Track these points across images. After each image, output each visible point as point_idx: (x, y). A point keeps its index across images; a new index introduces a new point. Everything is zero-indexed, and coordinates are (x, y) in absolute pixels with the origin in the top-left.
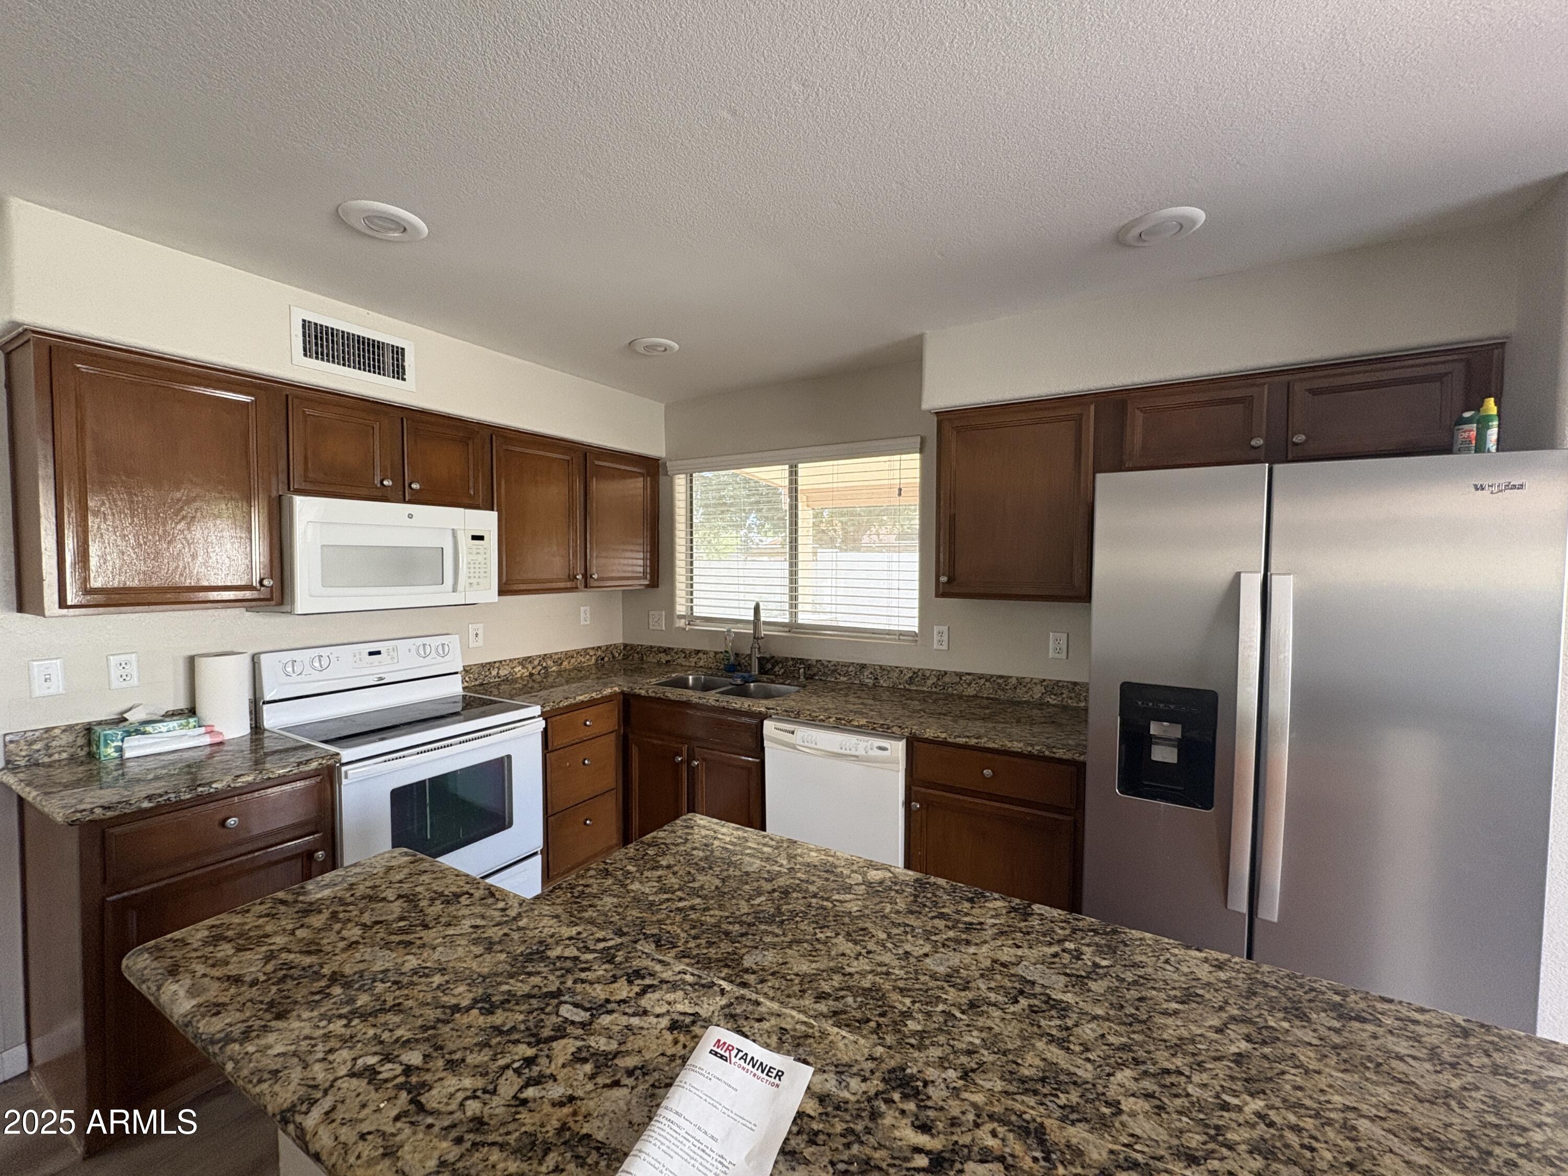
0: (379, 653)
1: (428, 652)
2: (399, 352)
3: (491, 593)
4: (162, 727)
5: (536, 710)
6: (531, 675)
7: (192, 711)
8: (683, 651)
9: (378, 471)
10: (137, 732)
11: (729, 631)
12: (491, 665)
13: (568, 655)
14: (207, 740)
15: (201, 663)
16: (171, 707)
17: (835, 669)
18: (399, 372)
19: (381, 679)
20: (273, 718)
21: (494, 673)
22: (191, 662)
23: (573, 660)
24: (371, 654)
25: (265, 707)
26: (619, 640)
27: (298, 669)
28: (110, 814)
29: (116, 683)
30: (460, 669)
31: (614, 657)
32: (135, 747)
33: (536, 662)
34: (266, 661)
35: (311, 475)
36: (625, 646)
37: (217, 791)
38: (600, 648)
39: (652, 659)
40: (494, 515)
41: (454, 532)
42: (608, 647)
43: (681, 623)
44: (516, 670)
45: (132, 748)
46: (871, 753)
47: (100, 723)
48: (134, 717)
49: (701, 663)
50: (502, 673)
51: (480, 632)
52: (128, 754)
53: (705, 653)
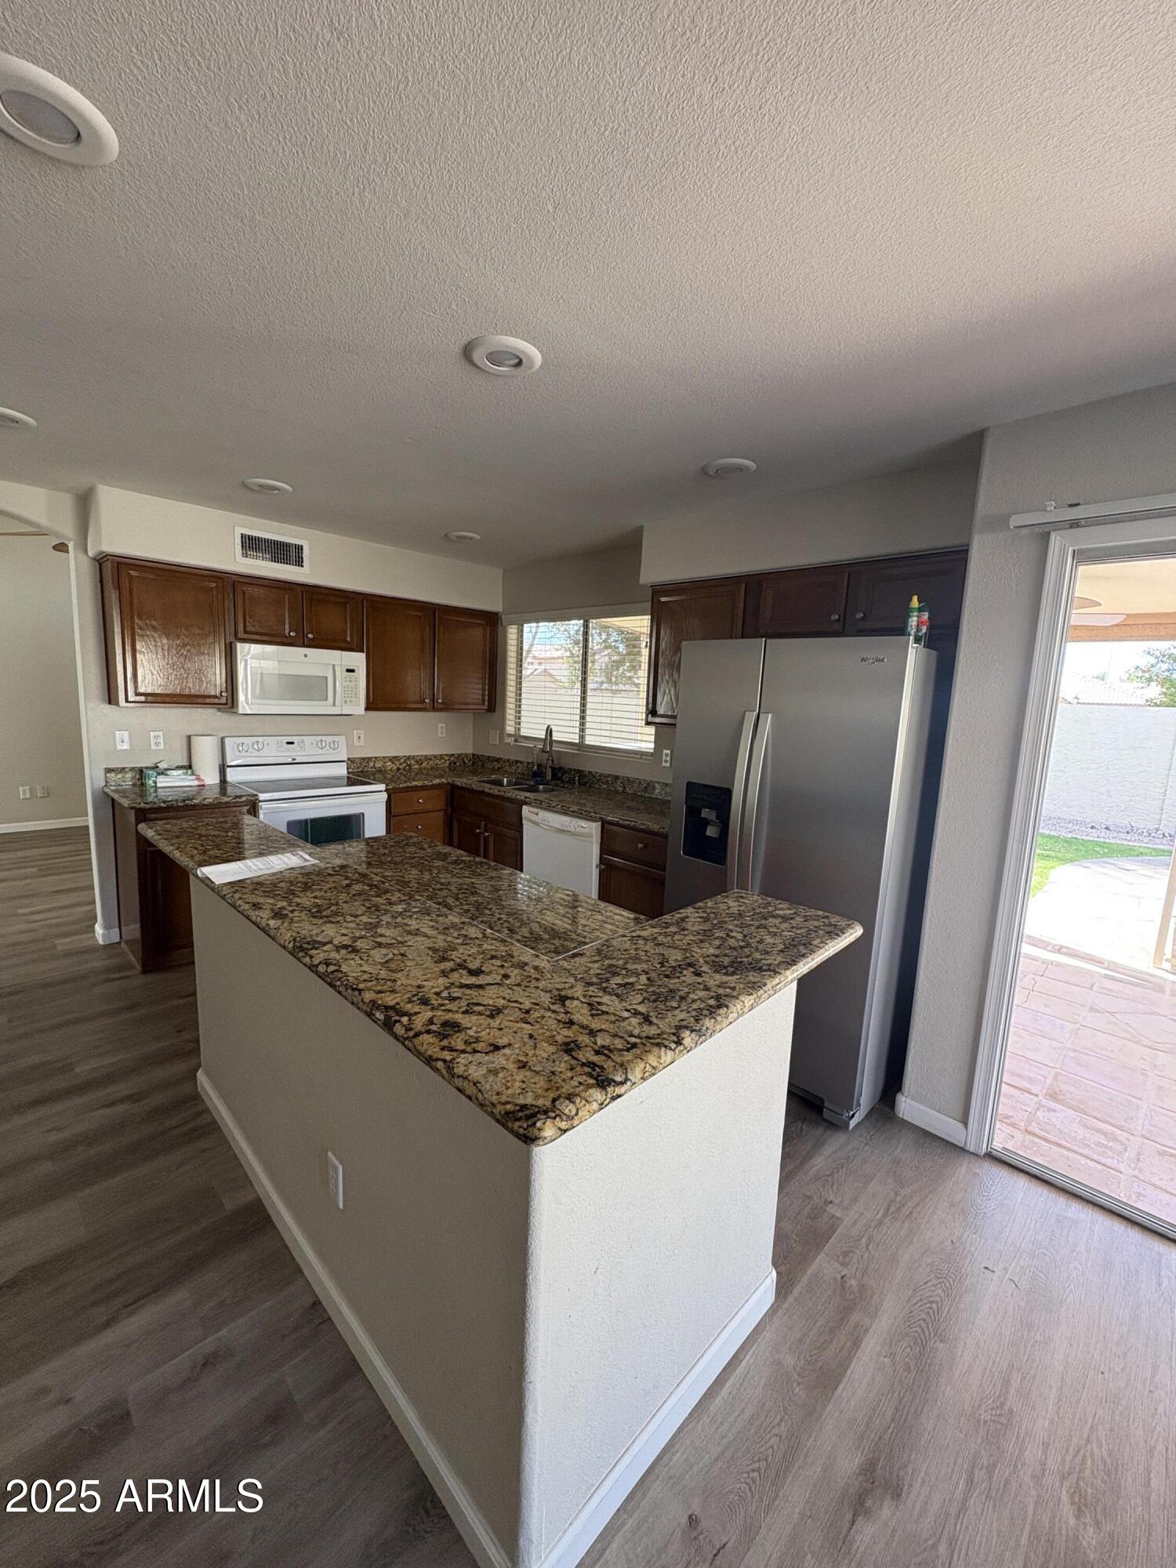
0: (292, 743)
1: (324, 745)
2: (300, 548)
3: (359, 708)
4: (174, 773)
5: (382, 787)
6: (398, 769)
7: (190, 767)
8: (508, 761)
9: (287, 626)
10: (163, 774)
11: (535, 747)
12: (369, 759)
13: (427, 758)
14: (196, 783)
15: (193, 739)
16: (180, 764)
17: (601, 778)
18: (299, 562)
19: (294, 759)
20: (232, 776)
21: (371, 764)
22: (189, 737)
23: (431, 762)
24: (288, 743)
25: (228, 770)
26: (470, 751)
27: (245, 748)
28: (147, 806)
29: (153, 747)
30: (346, 759)
31: (464, 763)
32: (162, 782)
33: (402, 761)
34: (227, 740)
35: (248, 629)
36: (474, 755)
37: (195, 805)
38: (453, 755)
39: (489, 765)
40: (363, 655)
41: (334, 666)
42: (459, 755)
43: (511, 740)
44: (388, 764)
45: (161, 782)
46: (578, 830)
47: (146, 768)
48: (162, 766)
49: (518, 771)
50: (377, 765)
51: (362, 736)
52: (159, 785)
53: (522, 763)
